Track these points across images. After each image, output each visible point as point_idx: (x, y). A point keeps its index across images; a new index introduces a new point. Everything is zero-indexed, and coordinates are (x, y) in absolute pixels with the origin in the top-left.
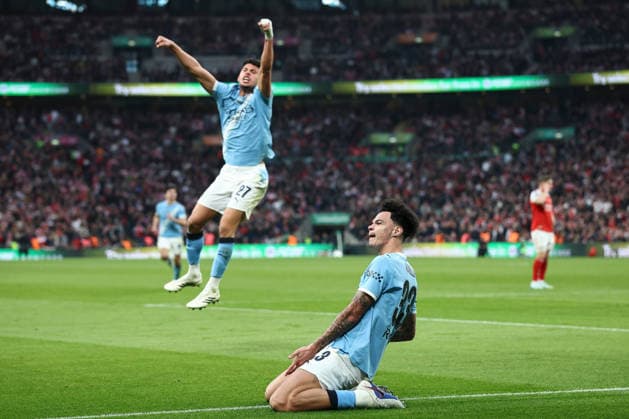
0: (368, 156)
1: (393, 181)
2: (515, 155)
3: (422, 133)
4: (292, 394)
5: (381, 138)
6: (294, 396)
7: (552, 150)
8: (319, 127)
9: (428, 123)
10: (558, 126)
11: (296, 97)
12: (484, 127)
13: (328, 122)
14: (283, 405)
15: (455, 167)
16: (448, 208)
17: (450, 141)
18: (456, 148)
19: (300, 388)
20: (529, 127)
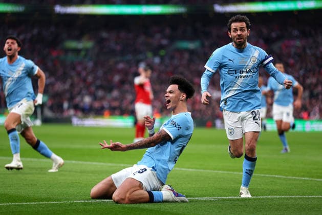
0: (62, 57)
1: (79, 74)
2: (162, 58)
3: (100, 42)
4: (129, 193)
5: (72, 44)
6: (130, 194)
7: (187, 56)
8: (29, 36)
9: (104, 35)
10: (191, 39)
11: (13, 14)
12: (142, 38)
13: (35, 31)
14: (123, 199)
15: (121, 66)
16: (115, 93)
17: (118, 48)
18: (123, 53)
19: (132, 190)
20: (172, 39)
